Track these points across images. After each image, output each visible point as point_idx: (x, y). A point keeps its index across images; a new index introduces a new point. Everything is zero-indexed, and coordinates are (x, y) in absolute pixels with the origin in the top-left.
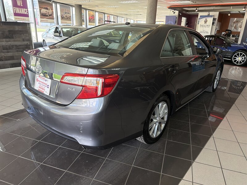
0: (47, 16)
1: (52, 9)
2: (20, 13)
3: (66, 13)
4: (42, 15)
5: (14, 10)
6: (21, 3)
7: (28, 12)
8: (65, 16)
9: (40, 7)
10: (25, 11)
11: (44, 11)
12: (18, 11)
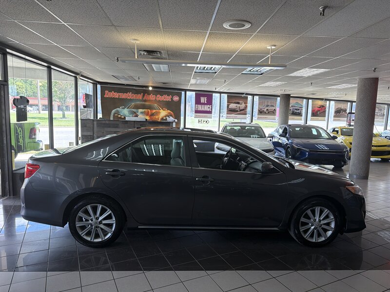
0: (237, 111)
1: (246, 103)
2: (203, 109)
3: (268, 106)
4: (230, 110)
5: (196, 107)
6: (206, 100)
7: (211, 109)
8: (265, 110)
9: (228, 102)
10: (209, 108)
11: (233, 106)
12: (200, 108)
